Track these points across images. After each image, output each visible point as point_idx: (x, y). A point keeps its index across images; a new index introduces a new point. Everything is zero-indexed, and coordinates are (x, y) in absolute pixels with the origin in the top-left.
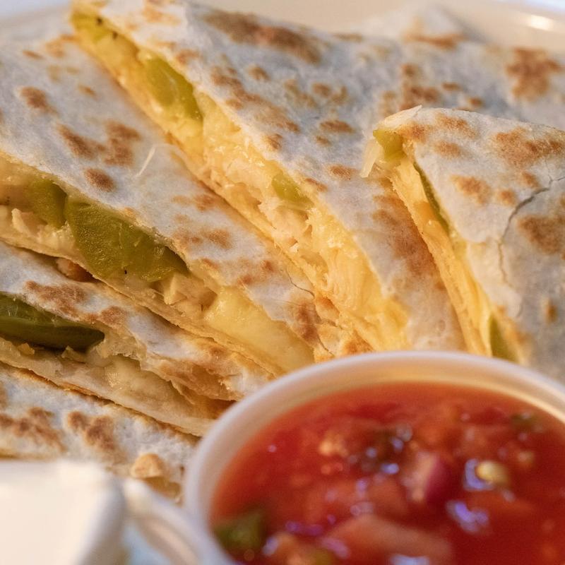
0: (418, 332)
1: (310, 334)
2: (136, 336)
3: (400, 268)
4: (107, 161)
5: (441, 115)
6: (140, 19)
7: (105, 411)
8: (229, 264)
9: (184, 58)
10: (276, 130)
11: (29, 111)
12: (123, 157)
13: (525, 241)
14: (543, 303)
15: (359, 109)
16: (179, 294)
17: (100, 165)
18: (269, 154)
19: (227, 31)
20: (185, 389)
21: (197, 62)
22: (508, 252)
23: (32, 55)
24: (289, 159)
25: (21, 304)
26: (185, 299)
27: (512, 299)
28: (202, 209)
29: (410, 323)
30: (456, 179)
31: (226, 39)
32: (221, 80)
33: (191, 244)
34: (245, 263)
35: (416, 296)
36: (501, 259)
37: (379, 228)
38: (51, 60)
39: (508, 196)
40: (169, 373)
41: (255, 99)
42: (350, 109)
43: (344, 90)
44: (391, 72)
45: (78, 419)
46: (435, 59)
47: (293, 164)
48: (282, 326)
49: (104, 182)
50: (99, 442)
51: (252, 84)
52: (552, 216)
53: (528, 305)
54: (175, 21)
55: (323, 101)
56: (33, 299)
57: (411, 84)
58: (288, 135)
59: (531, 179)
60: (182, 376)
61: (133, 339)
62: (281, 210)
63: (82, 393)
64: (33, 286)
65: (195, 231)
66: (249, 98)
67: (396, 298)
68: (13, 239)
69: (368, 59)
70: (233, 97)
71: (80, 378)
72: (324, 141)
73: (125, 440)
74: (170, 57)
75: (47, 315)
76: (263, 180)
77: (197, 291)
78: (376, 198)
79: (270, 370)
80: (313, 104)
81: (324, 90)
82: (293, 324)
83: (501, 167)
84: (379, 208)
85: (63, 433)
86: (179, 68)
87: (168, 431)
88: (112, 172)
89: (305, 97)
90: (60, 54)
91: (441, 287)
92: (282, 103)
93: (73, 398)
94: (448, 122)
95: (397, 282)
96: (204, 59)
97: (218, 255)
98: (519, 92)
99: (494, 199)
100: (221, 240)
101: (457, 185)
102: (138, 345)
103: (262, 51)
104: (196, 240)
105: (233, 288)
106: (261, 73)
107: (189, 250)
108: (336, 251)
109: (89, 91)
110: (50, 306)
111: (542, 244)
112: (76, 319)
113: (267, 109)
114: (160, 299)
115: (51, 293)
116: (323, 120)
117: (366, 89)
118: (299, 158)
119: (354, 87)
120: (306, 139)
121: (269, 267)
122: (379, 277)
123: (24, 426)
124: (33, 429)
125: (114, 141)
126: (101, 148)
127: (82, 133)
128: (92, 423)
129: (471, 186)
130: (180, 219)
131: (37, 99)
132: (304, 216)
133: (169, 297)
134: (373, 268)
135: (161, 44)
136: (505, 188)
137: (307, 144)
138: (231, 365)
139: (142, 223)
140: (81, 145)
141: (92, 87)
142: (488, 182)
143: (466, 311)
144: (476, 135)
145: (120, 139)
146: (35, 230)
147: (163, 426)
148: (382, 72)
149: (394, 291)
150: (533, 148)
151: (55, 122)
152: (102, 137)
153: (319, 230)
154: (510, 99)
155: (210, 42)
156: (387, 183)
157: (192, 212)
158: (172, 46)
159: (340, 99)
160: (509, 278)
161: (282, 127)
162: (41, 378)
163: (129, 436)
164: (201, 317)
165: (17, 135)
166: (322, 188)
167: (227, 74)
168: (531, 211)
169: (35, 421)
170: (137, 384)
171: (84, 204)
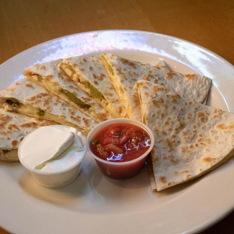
0: (134, 115)
1: (120, 112)
2: (95, 108)
3: (134, 104)
4: (98, 80)
5: (146, 82)
6: (109, 58)
7: (89, 118)
8: (111, 99)
9: (113, 66)
10: (123, 79)
11: (89, 70)
12: (101, 79)
13: (152, 104)
14: (152, 114)
15: (139, 77)
16: (103, 102)
17: (97, 80)
18: (120, 83)
19: (122, 62)
20: (101, 117)
21: (115, 66)
22: (149, 105)
23: (93, 61)
24: (123, 84)
25: (80, 100)
26: (104, 103)
27: (147, 112)
28: (110, 89)
29: (133, 113)
30: (144, 92)
31: (121, 63)
32: (117, 70)
33: (106, 95)
34: (114, 99)
35: (135, 109)
36: (147, 106)
37: (133, 98)
38: (96, 62)
39: (151, 96)
40: (99, 114)
41: (122, 74)
42: (137, 77)
43: (138, 74)
44: (147, 72)
45: (84, 119)
46: (156, 70)
47: (123, 85)
48: (117, 110)
49: (96, 83)
50: (86, 123)
51: (123, 71)
52: (158, 100)
53: (150, 114)
54: (114, 59)
55: (134, 75)
56: (81, 99)
57: (149, 74)
58: (125, 80)
59: (156, 94)
60: (101, 115)
61: (94, 108)
62: (120, 92)
63: (86, 115)
64: (82, 97)
65: (107, 93)
66: (121, 73)
67: (132, 109)
68: (83, 89)
69: (144, 69)
70: (118, 73)
71: (86, 112)
72: (130, 82)
73: (90, 123)
74: (111, 65)
75: (83, 102)
76: (119, 87)
77: (106, 102)
78: (134, 93)
79: (114, 116)
80: (132, 76)
81: (134, 73)
82: (118, 110)
83: (152, 91)
84: (134, 94)
85: (81, 121)
86: (112, 67)
87: (97, 123)
88: (98, 82)
89: (131, 74)
90: (98, 61)
91: (140, 108)
92: (126, 75)
93: (85, 115)
94: (147, 83)
95: (133, 107)
96: (116, 66)
97: (110, 97)
98: (167, 78)
99: (149, 97)
100: (111, 95)
101: (144, 93)
102: (95, 109)
103: (126, 66)
104: (107, 94)
105: (110, 103)
106: (125, 69)
107: (105, 96)
108: (126, 100)
109: (100, 68)
110: (83, 101)
111: (155, 105)
112: (87, 104)
113: (123, 76)
114: (101, 102)
115: (85, 99)
116: (132, 78)
117: (142, 74)
118: (125, 84)
119: (140, 73)
120: (127, 81)
121: (117, 100)
122: (130, 105)
123: (75, 119)
124: (76, 120)
125: (101, 76)
126: (98, 77)
127: (96, 75)
128: (86, 120)
129: (146, 94)
130: (106, 91)
131: (91, 68)
132: (123, 93)
133: (102, 102)
134: (130, 104)
135: (110, 63)
136: (151, 95)
137: (127, 82)
138: (109, 114)
139: (99, 91)
140: (95, 76)
141: (101, 67)
142: (149, 93)
143: (142, 113)
144: (150, 86)
145: (102, 76)
146: (86, 88)
147: (97, 122)
148: (145, 71)
149: (132, 108)
150: (159, 89)
151: (93, 72)
152: (99, 75)
153: (125, 96)
154: (165, 79)
155: (118, 63)
156: (137, 90)
157: (108, 90)
158: (112, 63)
159: (136, 75)
160: (148, 109)
161: (124, 79)
162: (81, 111)
163: (91, 123)
164: (106, 106)
165: (85, 74)
166: (126, 90)
167: (119, 69)
168: (155, 99)
169: (77, 118)
170: (94, 115)
171: (92, 86)
